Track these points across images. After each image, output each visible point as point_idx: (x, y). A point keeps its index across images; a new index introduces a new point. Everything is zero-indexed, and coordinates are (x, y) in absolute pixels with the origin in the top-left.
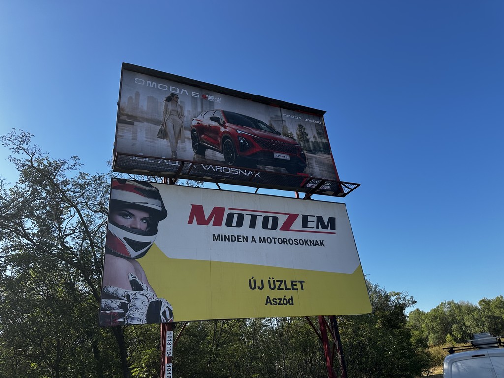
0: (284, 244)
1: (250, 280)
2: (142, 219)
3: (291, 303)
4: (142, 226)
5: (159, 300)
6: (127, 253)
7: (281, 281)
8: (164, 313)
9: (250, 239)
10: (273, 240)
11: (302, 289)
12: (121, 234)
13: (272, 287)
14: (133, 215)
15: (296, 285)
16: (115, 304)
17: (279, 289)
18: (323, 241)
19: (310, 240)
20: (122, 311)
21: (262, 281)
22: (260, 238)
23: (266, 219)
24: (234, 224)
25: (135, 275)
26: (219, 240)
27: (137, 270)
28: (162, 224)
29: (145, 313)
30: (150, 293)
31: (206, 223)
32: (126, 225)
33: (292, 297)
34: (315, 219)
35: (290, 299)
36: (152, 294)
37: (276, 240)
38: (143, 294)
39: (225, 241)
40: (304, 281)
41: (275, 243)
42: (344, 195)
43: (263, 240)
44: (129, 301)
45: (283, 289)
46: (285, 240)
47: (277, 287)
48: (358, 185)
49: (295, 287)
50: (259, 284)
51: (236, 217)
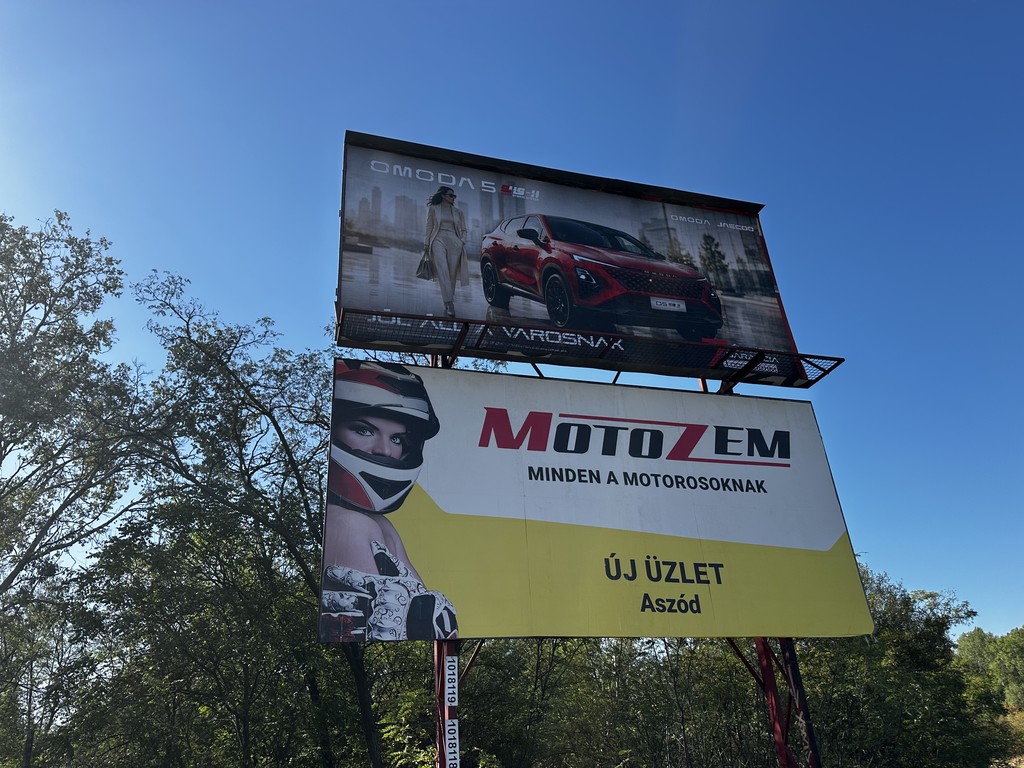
0: (678, 487)
1: (607, 561)
2: (394, 437)
3: (695, 608)
4: (393, 450)
5: (430, 593)
6: (367, 501)
7: (673, 565)
8: (440, 620)
9: (604, 477)
10: (652, 479)
11: (719, 582)
12: (355, 466)
13: (654, 575)
14: (377, 429)
15: (705, 573)
16: (348, 600)
17: (668, 579)
18: (762, 482)
19: (733, 480)
20: (360, 614)
21: (633, 562)
22: (626, 474)
23: (637, 436)
24: (571, 445)
25: (382, 545)
26: (542, 479)
27: (387, 536)
28: (429, 445)
29: (404, 619)
30: (411, 581)
31: (515, 444)
32: (363, 448)
33: (696, 596)
34: (744, 436)
35: (692, 602)
36: (416, 581)
37: (660, 479)
38: (398, 582)
39: (554, 480)
40: (722, 566)
41: (657, 485)
42: (808, 384)
43: (631, 479)
44: (374, 595)
45: (677, 581)
46: (680, 480)
47: (664, 575)
48: (840, 361)
49: (703, 577)
50: (626, 569)
51: (574, 431)
